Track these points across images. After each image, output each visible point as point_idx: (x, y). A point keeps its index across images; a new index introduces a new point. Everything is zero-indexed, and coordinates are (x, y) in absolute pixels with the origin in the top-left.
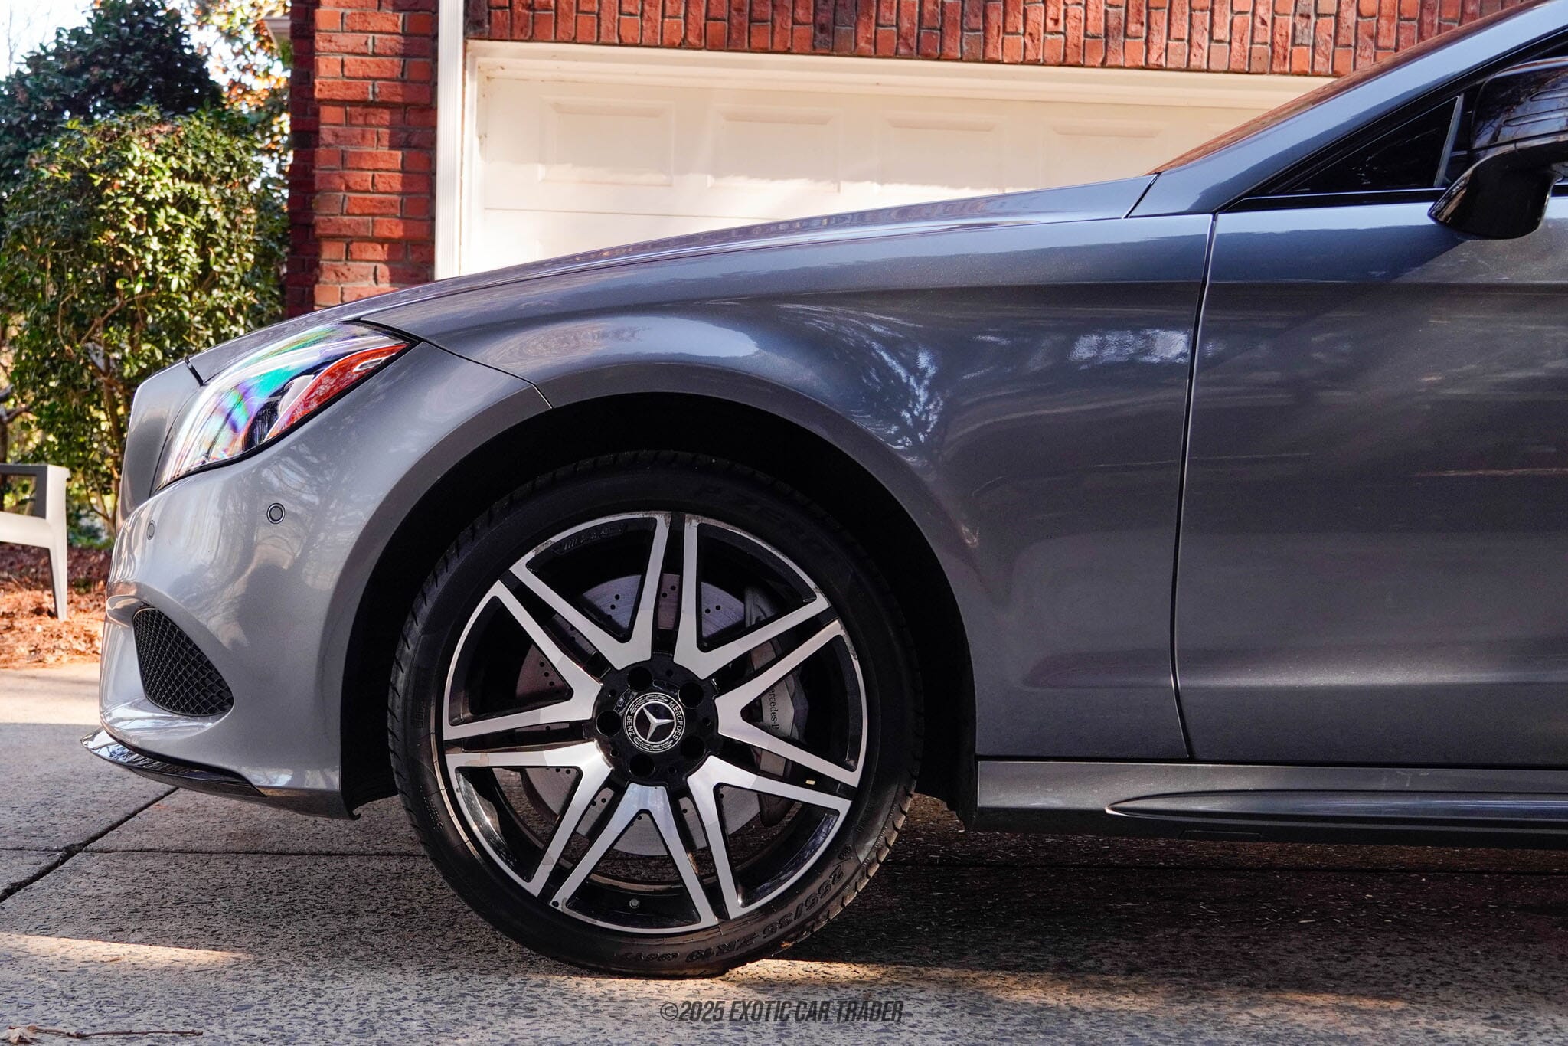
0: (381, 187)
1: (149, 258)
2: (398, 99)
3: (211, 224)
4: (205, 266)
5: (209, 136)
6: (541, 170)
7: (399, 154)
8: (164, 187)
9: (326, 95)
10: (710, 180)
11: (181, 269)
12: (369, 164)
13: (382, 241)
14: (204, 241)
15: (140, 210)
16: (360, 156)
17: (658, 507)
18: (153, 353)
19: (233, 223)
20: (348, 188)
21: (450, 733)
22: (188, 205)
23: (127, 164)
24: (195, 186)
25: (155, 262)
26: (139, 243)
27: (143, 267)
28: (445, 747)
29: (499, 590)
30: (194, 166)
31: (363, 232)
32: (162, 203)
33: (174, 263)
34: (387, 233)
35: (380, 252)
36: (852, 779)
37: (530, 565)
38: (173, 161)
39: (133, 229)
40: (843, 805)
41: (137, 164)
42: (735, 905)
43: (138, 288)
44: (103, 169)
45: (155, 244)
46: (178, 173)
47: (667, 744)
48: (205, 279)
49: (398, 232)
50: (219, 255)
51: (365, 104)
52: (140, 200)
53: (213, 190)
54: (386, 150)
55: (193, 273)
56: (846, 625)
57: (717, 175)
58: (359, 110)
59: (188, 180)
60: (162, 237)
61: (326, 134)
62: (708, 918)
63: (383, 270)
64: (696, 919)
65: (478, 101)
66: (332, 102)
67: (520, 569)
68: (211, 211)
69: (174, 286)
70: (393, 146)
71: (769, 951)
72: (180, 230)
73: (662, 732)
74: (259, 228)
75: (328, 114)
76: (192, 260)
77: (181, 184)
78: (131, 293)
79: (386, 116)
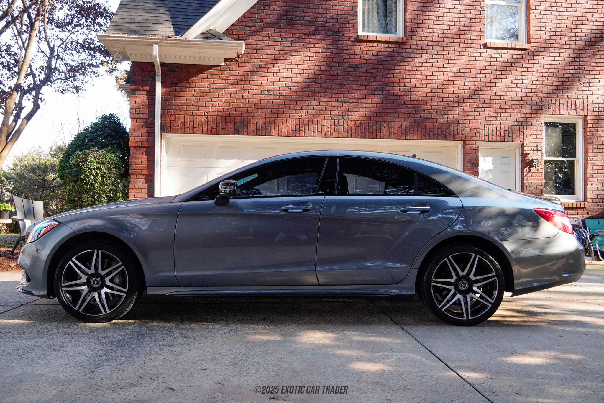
0: (143, 164)
1: (91, 181)
2: (147, 146)
3: (105, 173)
4: (103, 181)
5: (106, 154)
6: (180, 159)
7: (147, 157)
8: (95, 165)
9: (131, 145)
10: (216, 160)
11: (98, 182)
12: (141, 159)
13: (143, 175)
14: (102, 176)
15: (89, 170)
16: (138, 157)
17: (95, 249)
18: (92, 200)
19: (110, 173)
20: (136, 164)
21: (63, 285)
22: (99, 169)
23: (87, 161)
24: (101, 165)
25: (92, 181)
26: (89, 177)
27: (89, 182)
28: (62, 287)
29: (70, 262)
30: (102, 161)
31: (139, 173)
32: (94, 169)
33: (96, 181)
34: (144, 173)
35: (143, 177)
36: (126, 290)
37: (75, 258)
38: (97, 160)
39: (88, 174)
40: (125, 295)
41: (89, 161)
42: (108, 311)
43: (88, 187)
44: (83, 162)
45: (92, 178)
46: (98, 163)
47: (97, 286)
48: (103, 184)
49: (147, 173)
50: (106, 179)
51: (140, 147)
52: (89, 168)
53: (106, 166)
54: (144, 156)
55: (100, 183)
56: (125, 267)
57: (217, 159)
58: (138, 148)
59: (100, 164)
60: (93, 176)
61: (131, 153)
62: (104, 313)
63: (144, 181)
64: (102, 313)
65: (165, 145)
66: (133, 147)
67: (74, 259)
68: (105, 170)
69: (96, 186)
70: (146, 155)
71: (115, 318)
72: (98, 175)
73: (97, 284)
74: (115, 173)
75: (132, 149)
76: (100, 180)
77: (99, 165)
78: (87, 187)
79: (144, 149)
